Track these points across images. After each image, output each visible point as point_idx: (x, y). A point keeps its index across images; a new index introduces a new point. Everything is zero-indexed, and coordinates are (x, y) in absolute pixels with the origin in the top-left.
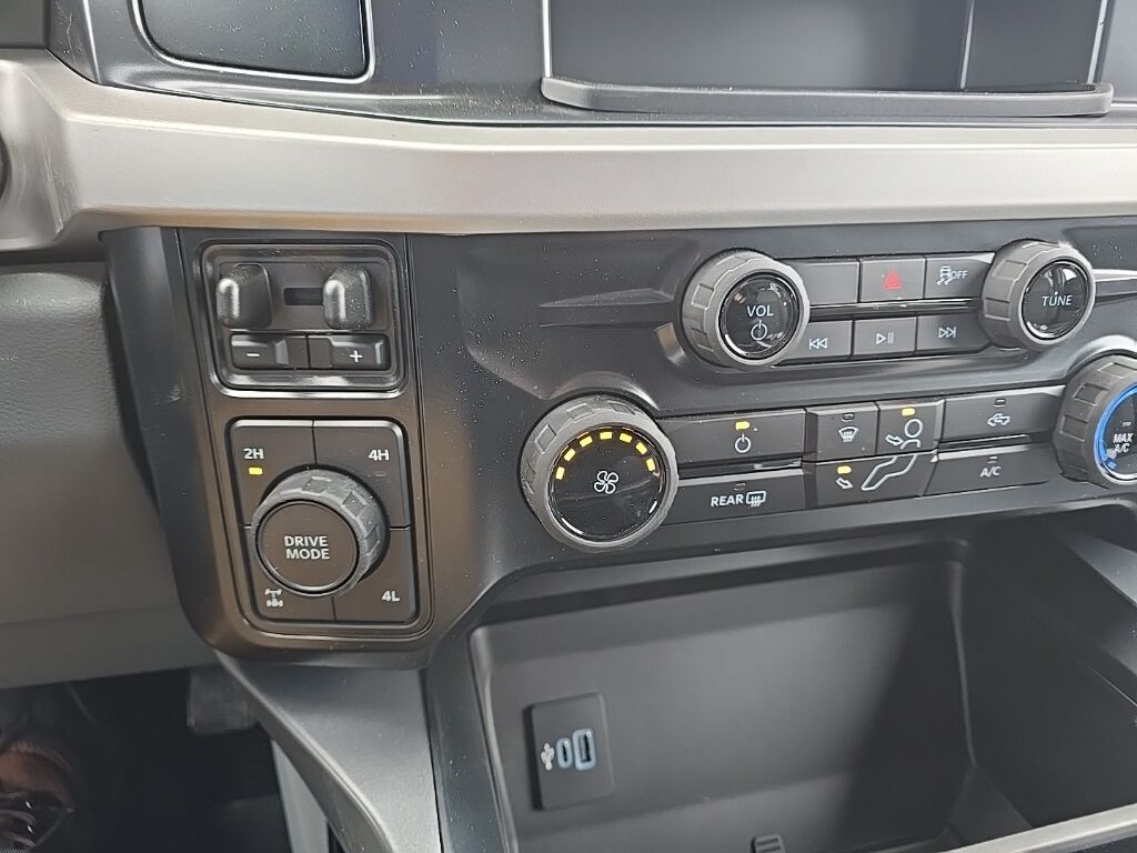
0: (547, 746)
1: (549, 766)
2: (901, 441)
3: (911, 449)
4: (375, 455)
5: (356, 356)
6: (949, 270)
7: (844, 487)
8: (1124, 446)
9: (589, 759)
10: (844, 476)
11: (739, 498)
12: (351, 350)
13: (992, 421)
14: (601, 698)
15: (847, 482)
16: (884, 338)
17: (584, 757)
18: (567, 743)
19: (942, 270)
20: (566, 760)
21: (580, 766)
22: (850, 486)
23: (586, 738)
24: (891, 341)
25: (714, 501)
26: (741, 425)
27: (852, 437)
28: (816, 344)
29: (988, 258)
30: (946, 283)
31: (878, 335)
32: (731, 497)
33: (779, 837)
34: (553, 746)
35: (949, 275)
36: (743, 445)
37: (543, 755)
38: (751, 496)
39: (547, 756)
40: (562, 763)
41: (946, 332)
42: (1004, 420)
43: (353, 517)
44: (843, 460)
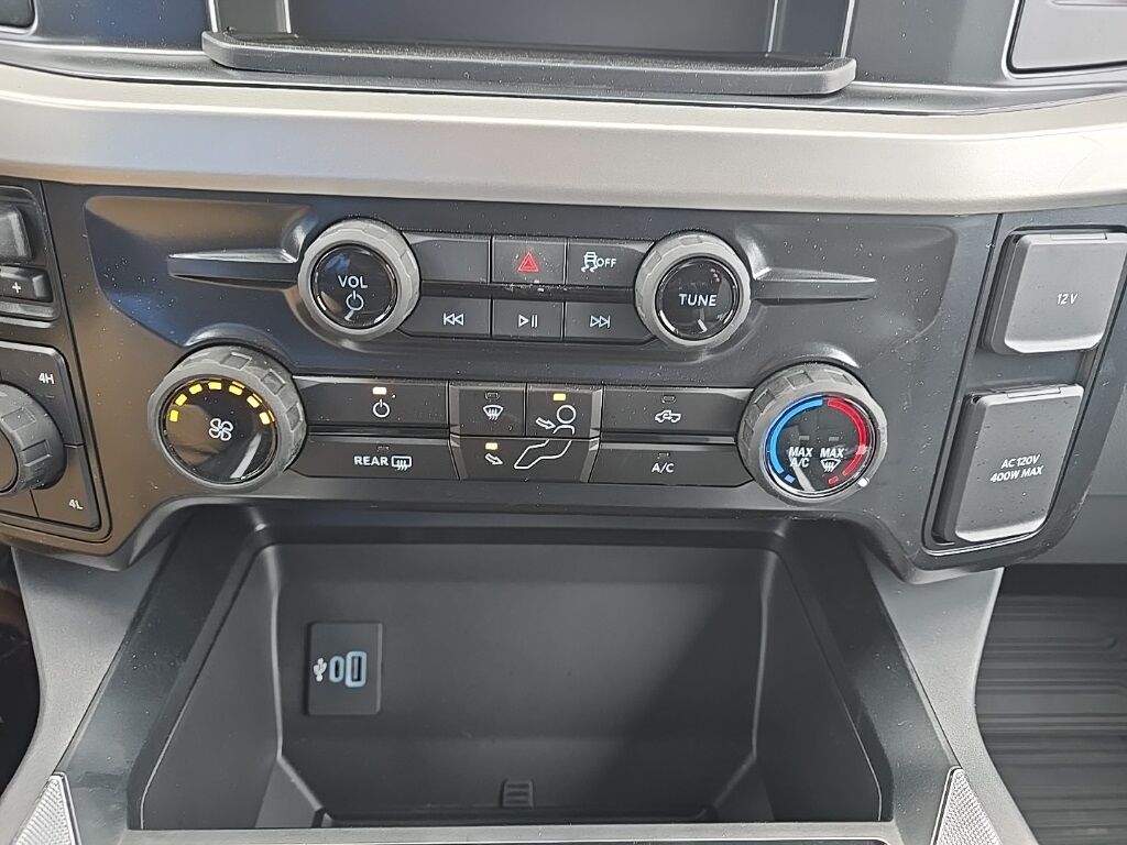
0: (321, 661)
1: (319, 678)
2: (553, 426)
3: (565, 434)
4: (44, 378)
5: (17, 287)
6: (595, 257)
7: (494, 463)
8: (803, 460)
9: (359, 679)
10: (493, 453)
11: (384, 461)
12: (13, 281)
13: (661, 417)
14: (380, 626)
15: (496, 458)
16: (526, 321)
17: (356, 677)
18: (341, 660)
19: (586, 257)
20: (337, 675)
21: (349, 683)
22: (501, 463)
23: (360, 659)
24: (535, 323)
25: (358, 460)
26: (380, 391)
27: (497, 415)
28: (451, 319)
29: (642, 248)
30: (592, 270)
31: (521, 317)
32: (375, 458)
33: (530, 784)
34: (327, 661)
35: (594, 261)
36: (382, 410)
37: (316, 668)
38: (396, 460)
39: (319, 669)
40: (332, 677)
41: (598, 321)
42: (674, 418)
43: (11, 431)
44: (491, 437)
